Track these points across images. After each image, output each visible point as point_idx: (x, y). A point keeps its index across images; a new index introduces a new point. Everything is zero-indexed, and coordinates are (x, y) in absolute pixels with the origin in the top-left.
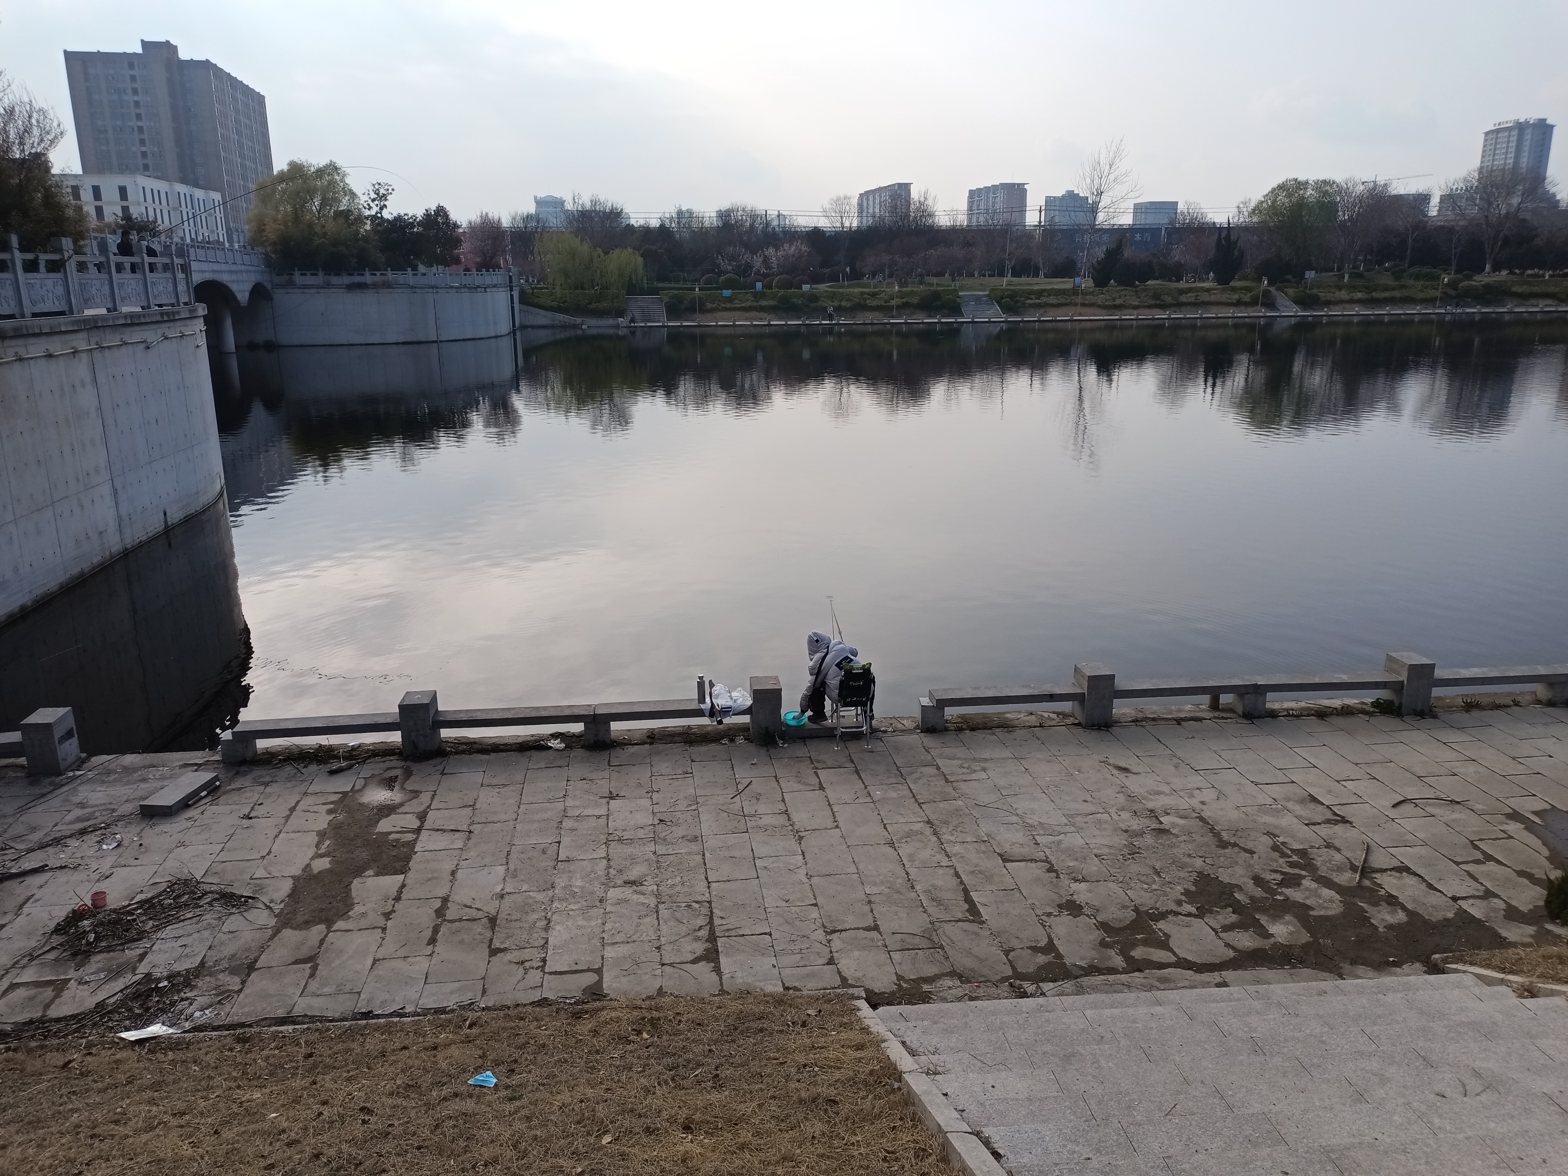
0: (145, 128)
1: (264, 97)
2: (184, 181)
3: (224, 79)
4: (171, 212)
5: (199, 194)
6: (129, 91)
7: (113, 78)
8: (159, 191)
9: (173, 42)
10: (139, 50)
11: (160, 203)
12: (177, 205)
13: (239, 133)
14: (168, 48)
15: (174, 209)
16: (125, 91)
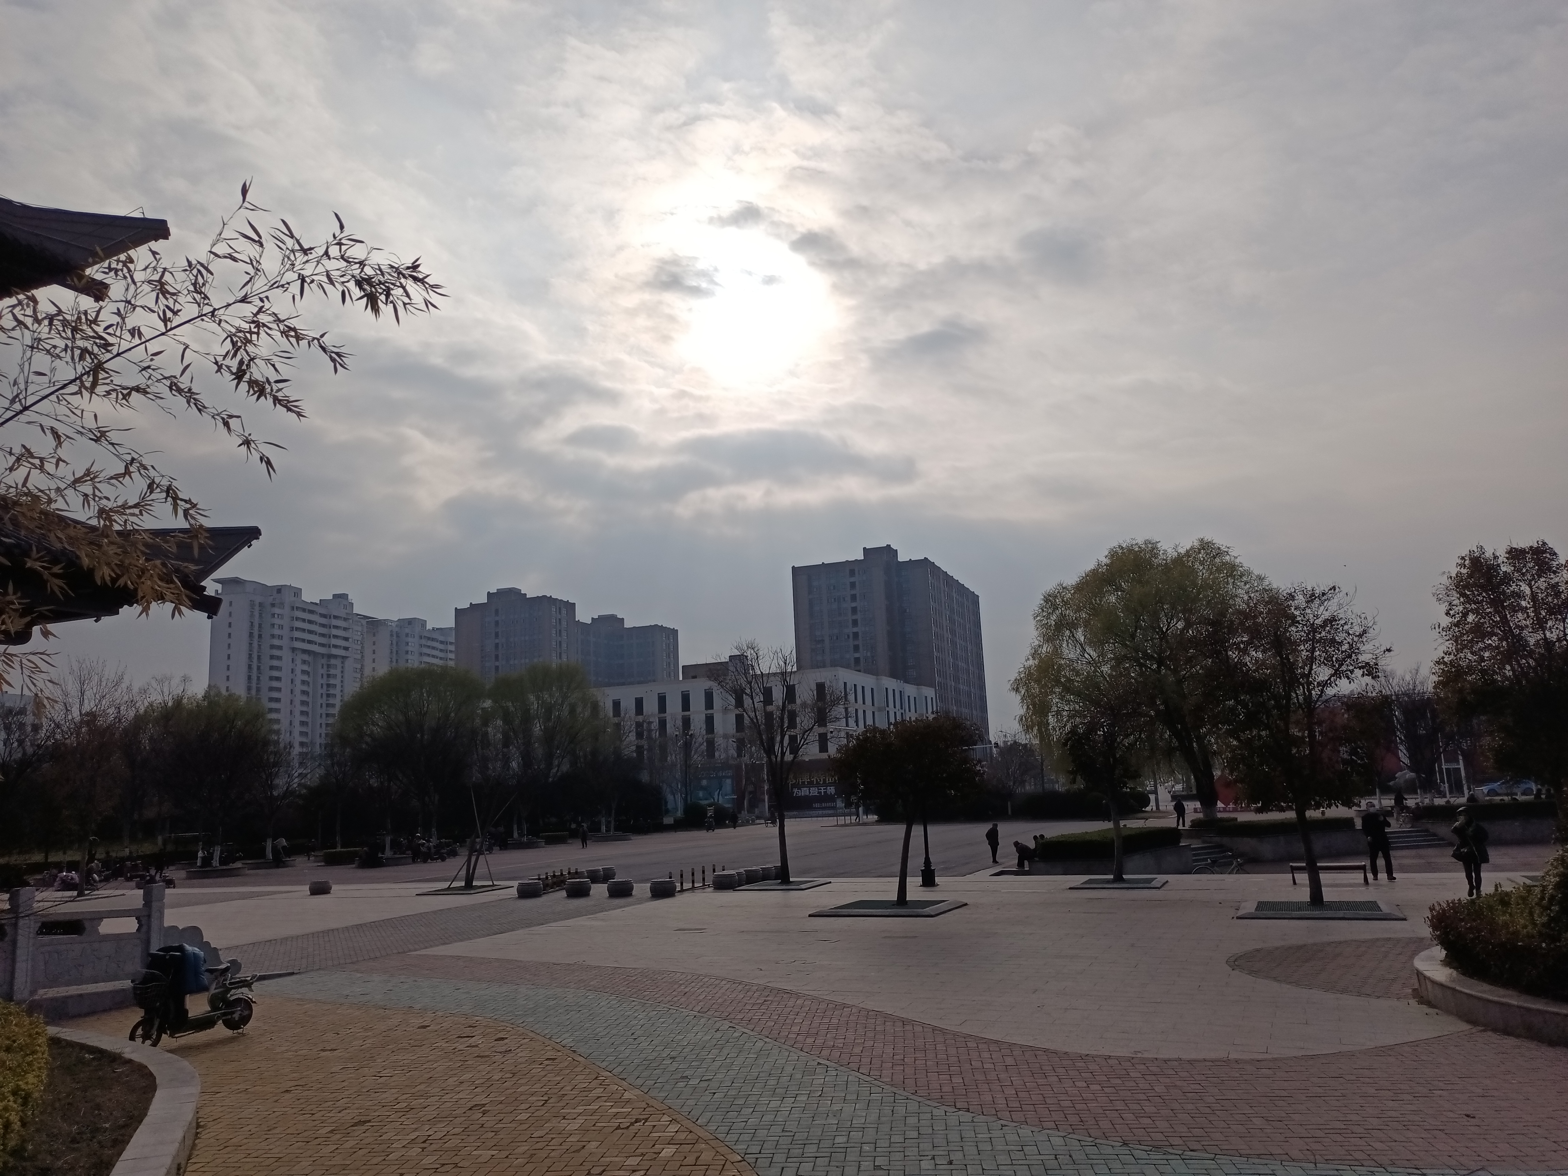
0: (860, 634)
1: (978, 596)
2: (894, 675)
3: (941, 577)
4: (876, 713)
5: (910, 690)
6: (848, 598)
7: (834, 589)
8: (863, 687)
9: (894, 547)
10: (861, 557)
11: (864, 703)
12: (884, 704)
13: (953, 632)
14: (889, 551)
15: (880, 709)
16: (844, 599)
